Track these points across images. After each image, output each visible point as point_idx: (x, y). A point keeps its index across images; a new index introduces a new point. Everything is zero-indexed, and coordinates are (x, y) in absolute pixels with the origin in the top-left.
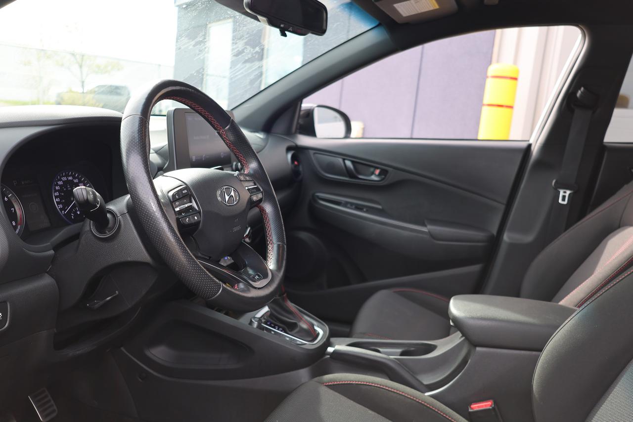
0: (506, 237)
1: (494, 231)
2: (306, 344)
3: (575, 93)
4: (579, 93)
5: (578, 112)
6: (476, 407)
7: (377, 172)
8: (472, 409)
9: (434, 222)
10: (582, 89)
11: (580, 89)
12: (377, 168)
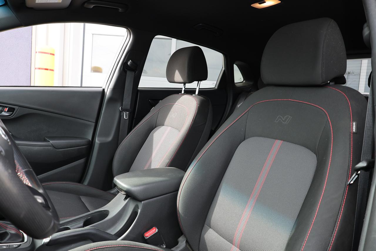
0: (97, 141)
1: (90, 138)
2: (21, 244)
3: (126, 63)
4: (129, 63)
5: (128, 73)
6: (149, 234)
7: (7, 109)
8: (147, 237)
9: (53, 138)
10: (130, 61)
11: (129, 61)
12: (6, 107)
